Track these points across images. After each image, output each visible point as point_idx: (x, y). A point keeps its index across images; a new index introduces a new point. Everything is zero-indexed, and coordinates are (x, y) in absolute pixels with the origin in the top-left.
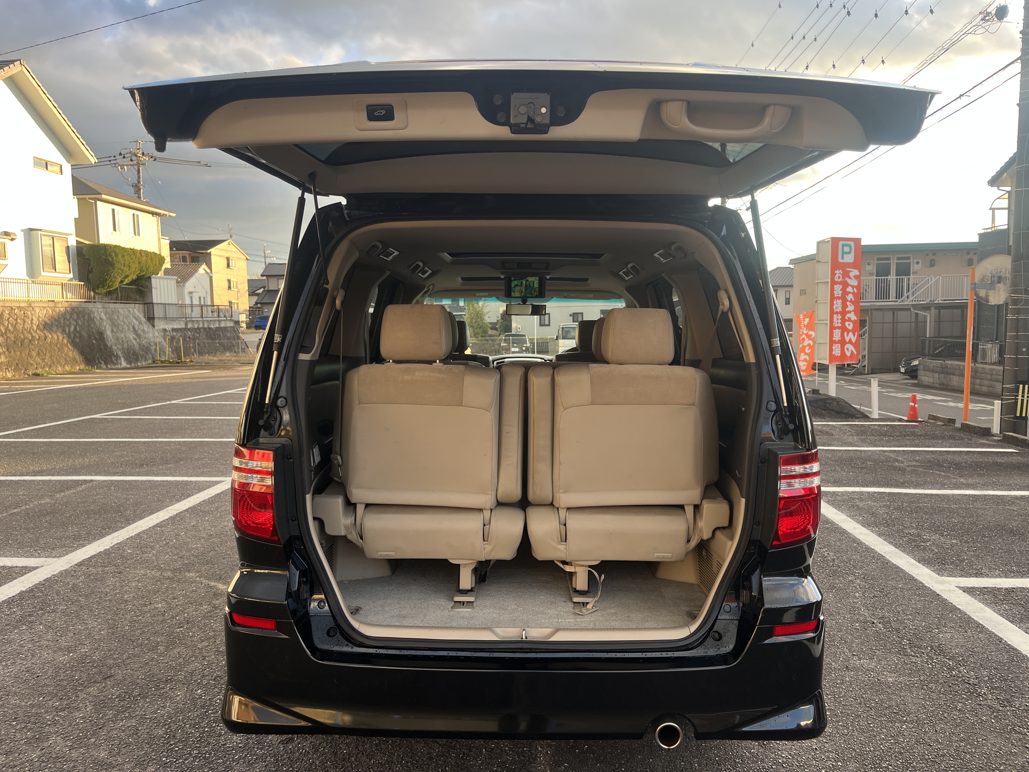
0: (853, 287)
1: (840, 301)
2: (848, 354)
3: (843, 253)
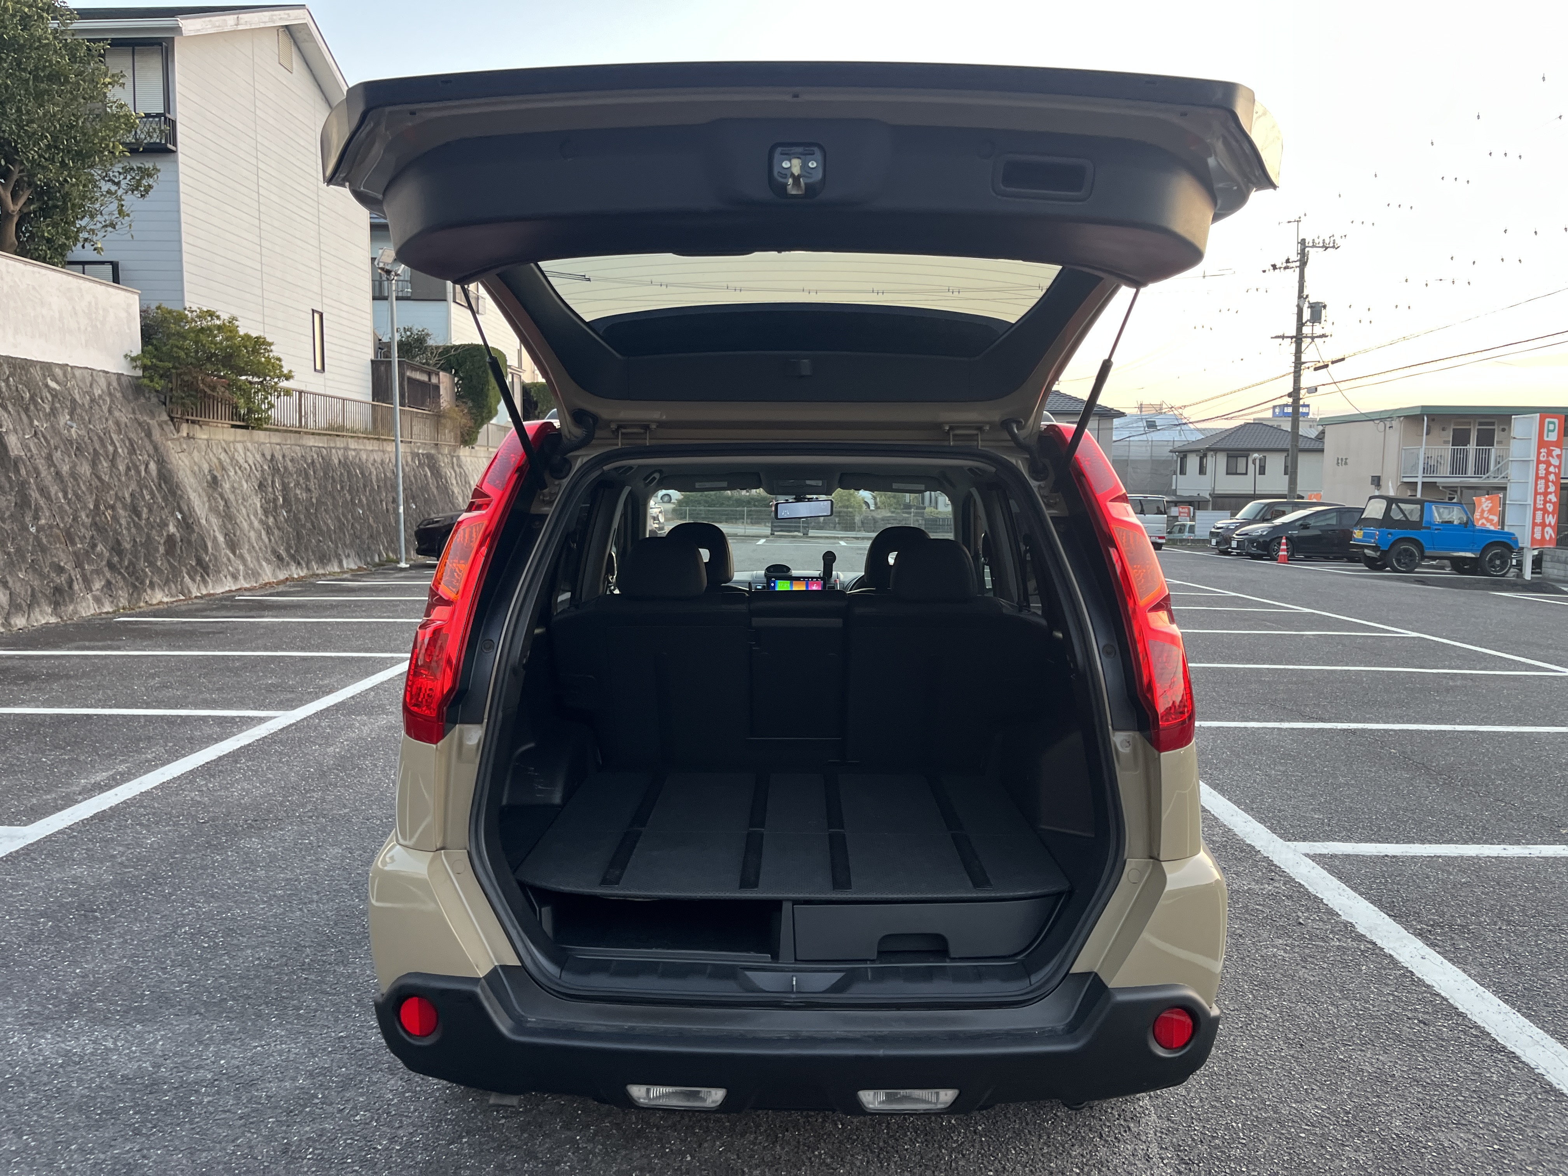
0: (1555, 467)
1: (1543, 481)
2: (1547, 537)
3: (1549, 431)
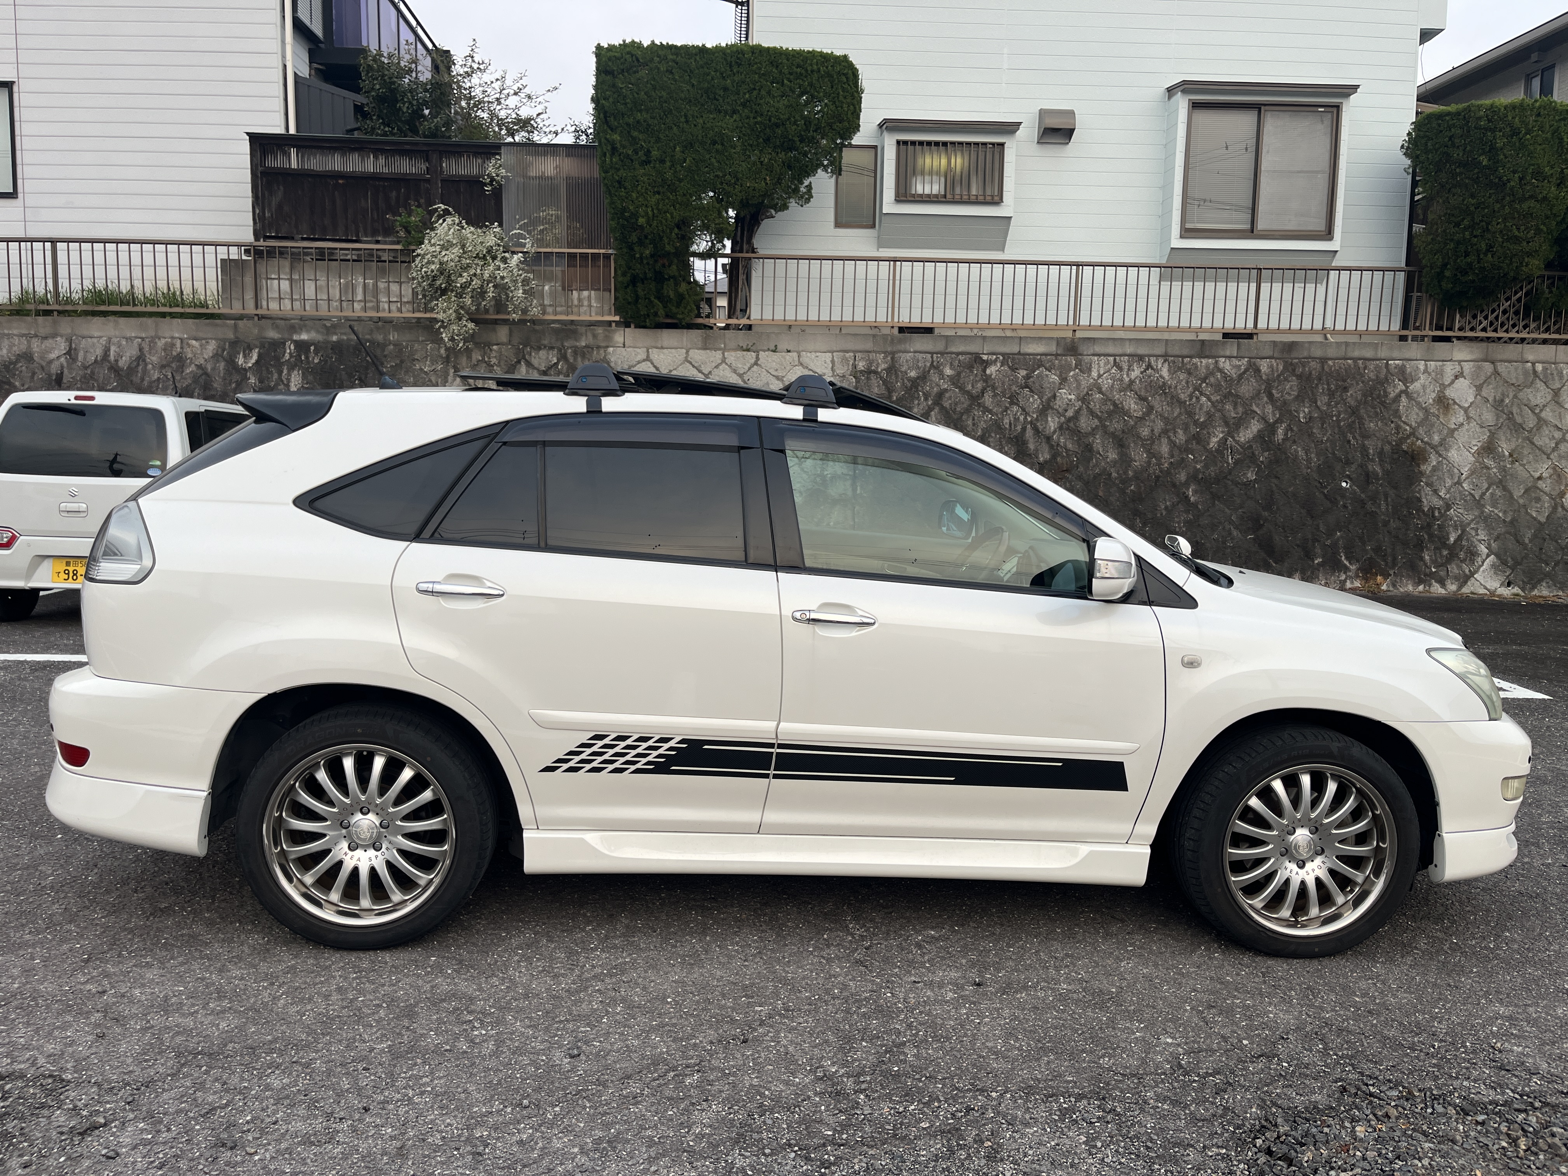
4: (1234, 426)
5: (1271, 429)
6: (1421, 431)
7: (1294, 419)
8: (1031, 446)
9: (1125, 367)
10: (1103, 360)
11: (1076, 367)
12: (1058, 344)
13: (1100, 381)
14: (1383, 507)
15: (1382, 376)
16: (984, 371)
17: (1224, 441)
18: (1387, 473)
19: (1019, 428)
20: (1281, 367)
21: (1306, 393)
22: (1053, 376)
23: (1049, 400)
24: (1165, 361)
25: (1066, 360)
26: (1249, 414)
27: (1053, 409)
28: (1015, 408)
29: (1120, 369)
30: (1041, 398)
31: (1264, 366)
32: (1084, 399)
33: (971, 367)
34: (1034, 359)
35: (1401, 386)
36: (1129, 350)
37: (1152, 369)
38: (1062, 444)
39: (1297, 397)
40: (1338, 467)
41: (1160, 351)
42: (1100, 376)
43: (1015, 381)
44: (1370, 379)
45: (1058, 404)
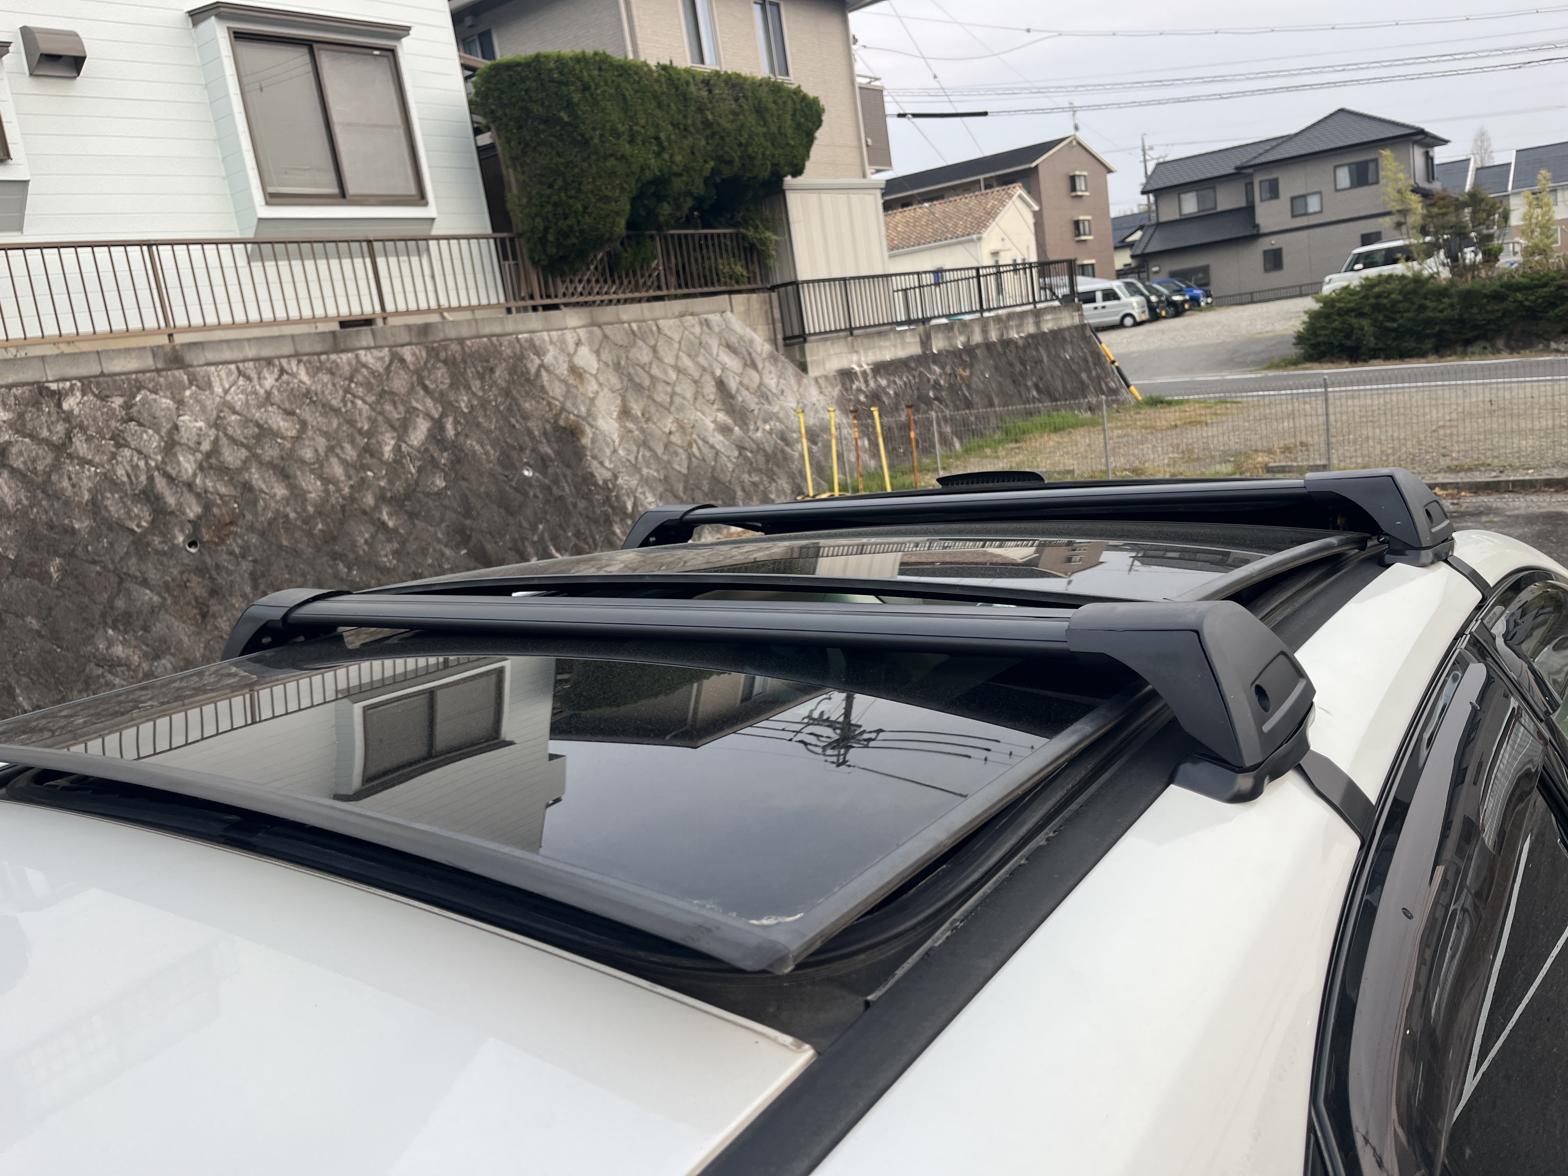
4: (402, 429)
5: (438, 425)
6: (569, 405)
7: (457, 410)
8: (171, 500)
9: (254, 376)
10: (223, 370)
11: (191, 383)
12: (154, 355)
13: (228, 398)
14: (567, 489)
15: (518, 351)
16: (59, 405)
17: (397, 449)
18: (558, 453)
19: (143, 478)
20: (424, 354)
21: (458, 382)
22: (164, 400)
23: (170, 433)
24: (299, 362)
25: (174, 376)
26: (412, 412)
27: (180, 444)
28: (127, 452)
29: (249, 378)
30: (158, 431)
31: (407, 353)
32: (217, 424)
33: (37, 404)
34: (129, 380)
35: (537, 361)
36: (251, 352)
37: (287, 373)
38: (211, 489)
39: (451, 385)
40: (514, 454)
41: (288, 349)
42: (226, 392)
43: (111, 414)
44: (510, 357)
45: (185, 436)
